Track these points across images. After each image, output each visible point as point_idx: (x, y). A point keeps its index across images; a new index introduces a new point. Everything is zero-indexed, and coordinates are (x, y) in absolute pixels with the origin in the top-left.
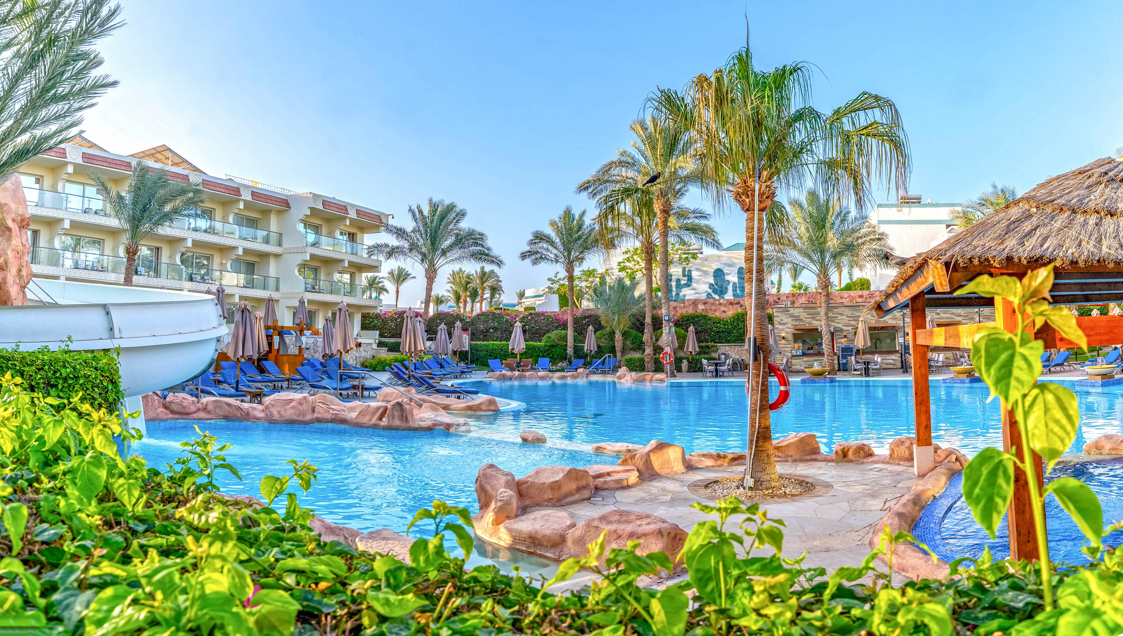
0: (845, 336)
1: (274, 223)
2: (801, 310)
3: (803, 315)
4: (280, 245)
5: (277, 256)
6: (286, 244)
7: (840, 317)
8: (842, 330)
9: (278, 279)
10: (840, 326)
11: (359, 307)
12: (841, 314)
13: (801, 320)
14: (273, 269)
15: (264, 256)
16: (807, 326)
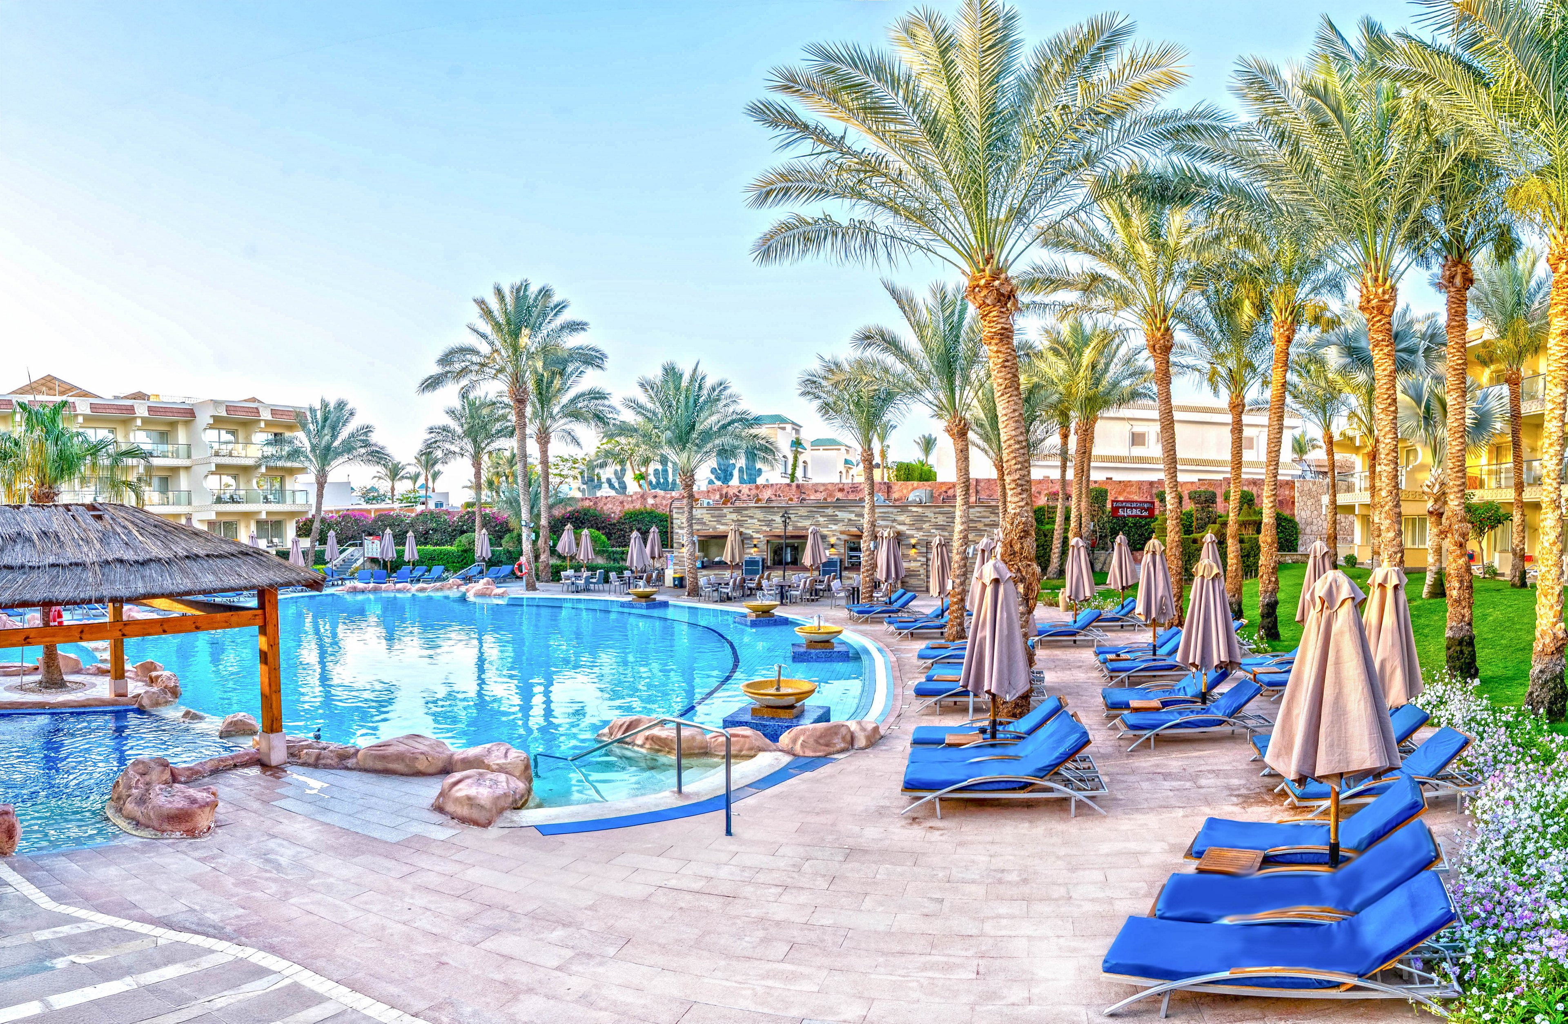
0: (755, 546)
1: (182, 436)
2: (704, 511)
3: (707, 518)
4: (189, 457)
5: (187, 468)
6: (194, 456)
7: (750, 521)
8: (751, 538)
9: (189, 492)
10: (749, 532)
11: (292, 514)
12: (752, 517)
13: (704, 524)
14: (184, 482)
15: (175, 470)
16: (711, 532)
